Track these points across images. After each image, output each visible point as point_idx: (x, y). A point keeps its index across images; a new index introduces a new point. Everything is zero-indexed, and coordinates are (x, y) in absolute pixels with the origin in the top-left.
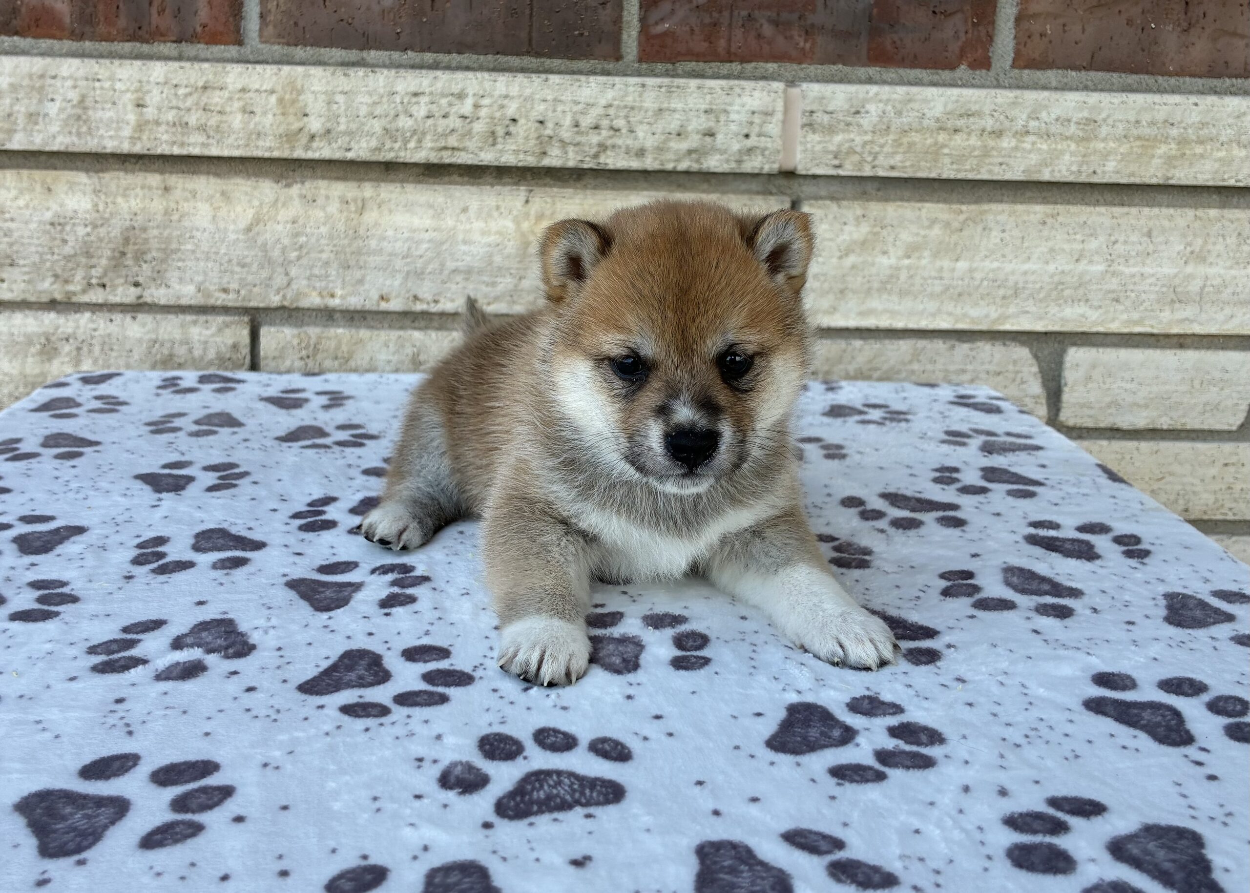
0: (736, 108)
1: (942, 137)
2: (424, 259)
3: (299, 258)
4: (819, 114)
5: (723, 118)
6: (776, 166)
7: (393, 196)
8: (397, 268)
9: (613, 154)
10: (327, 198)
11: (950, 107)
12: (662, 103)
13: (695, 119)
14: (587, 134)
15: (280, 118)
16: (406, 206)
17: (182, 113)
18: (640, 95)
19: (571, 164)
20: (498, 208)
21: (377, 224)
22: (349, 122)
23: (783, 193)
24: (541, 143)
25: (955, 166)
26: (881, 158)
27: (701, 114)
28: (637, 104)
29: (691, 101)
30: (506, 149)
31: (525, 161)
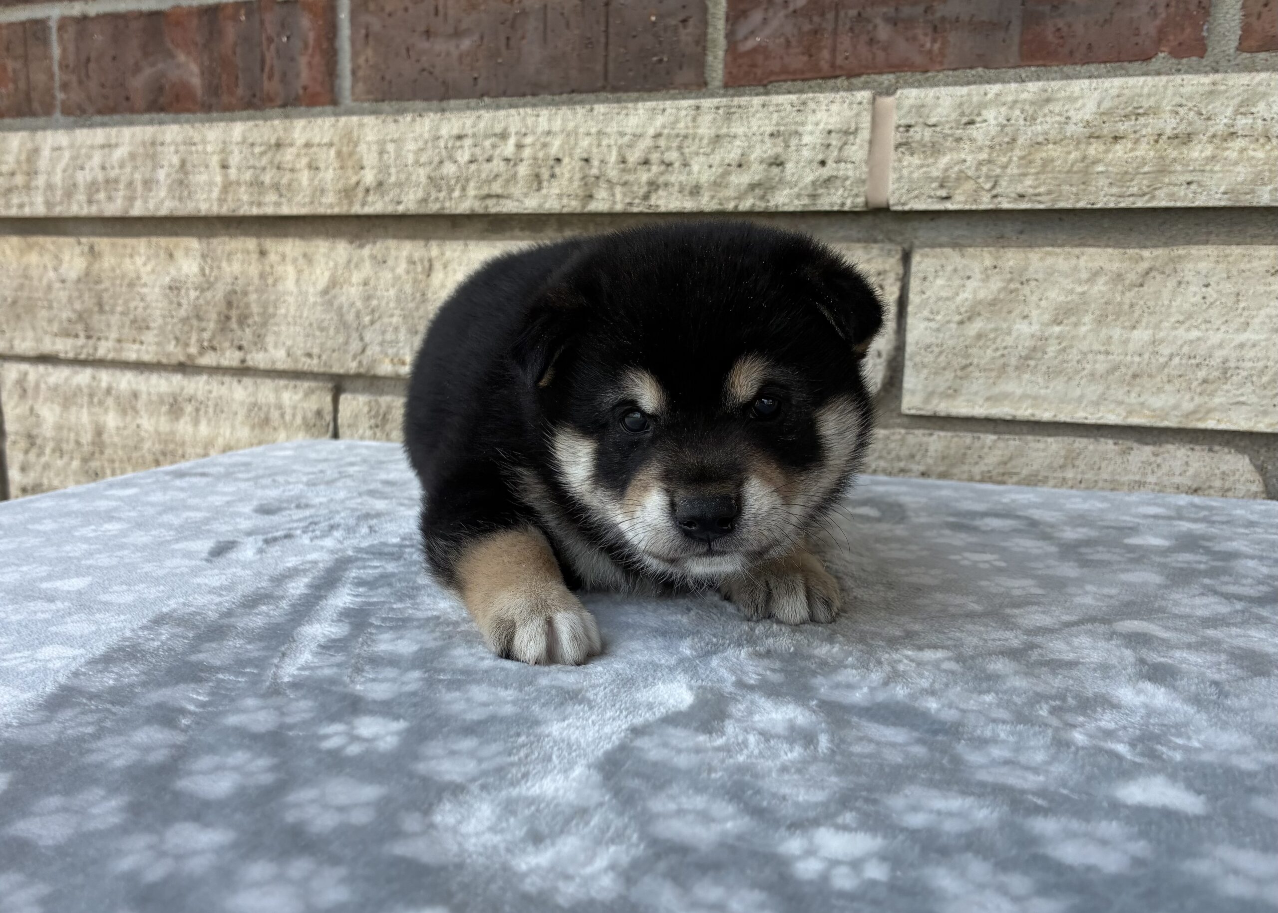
0: (809, 128)
1: (1093, 149)
3: (372, 322)
4: (917, 128)
5: (793, 142)
6: (861, 200)
9: (665, 193)
10: (397, 258)
11: (1107, 105)
12: (719, 128)
13: (758, 145)
14: (635, 169)
15: (339, 172)
17: (258, 172)
18: (694, 120)
19: (619, 207)
21: (443, 285)
22: (398, 172)
23: (891, 240)
24: (586, 184)
25: (1114, 190)
26: (1004, 183)
27: (767, 139)
28: (691, 131)
29: (755, 123)
30: (551, 193)
31: (569, 206)
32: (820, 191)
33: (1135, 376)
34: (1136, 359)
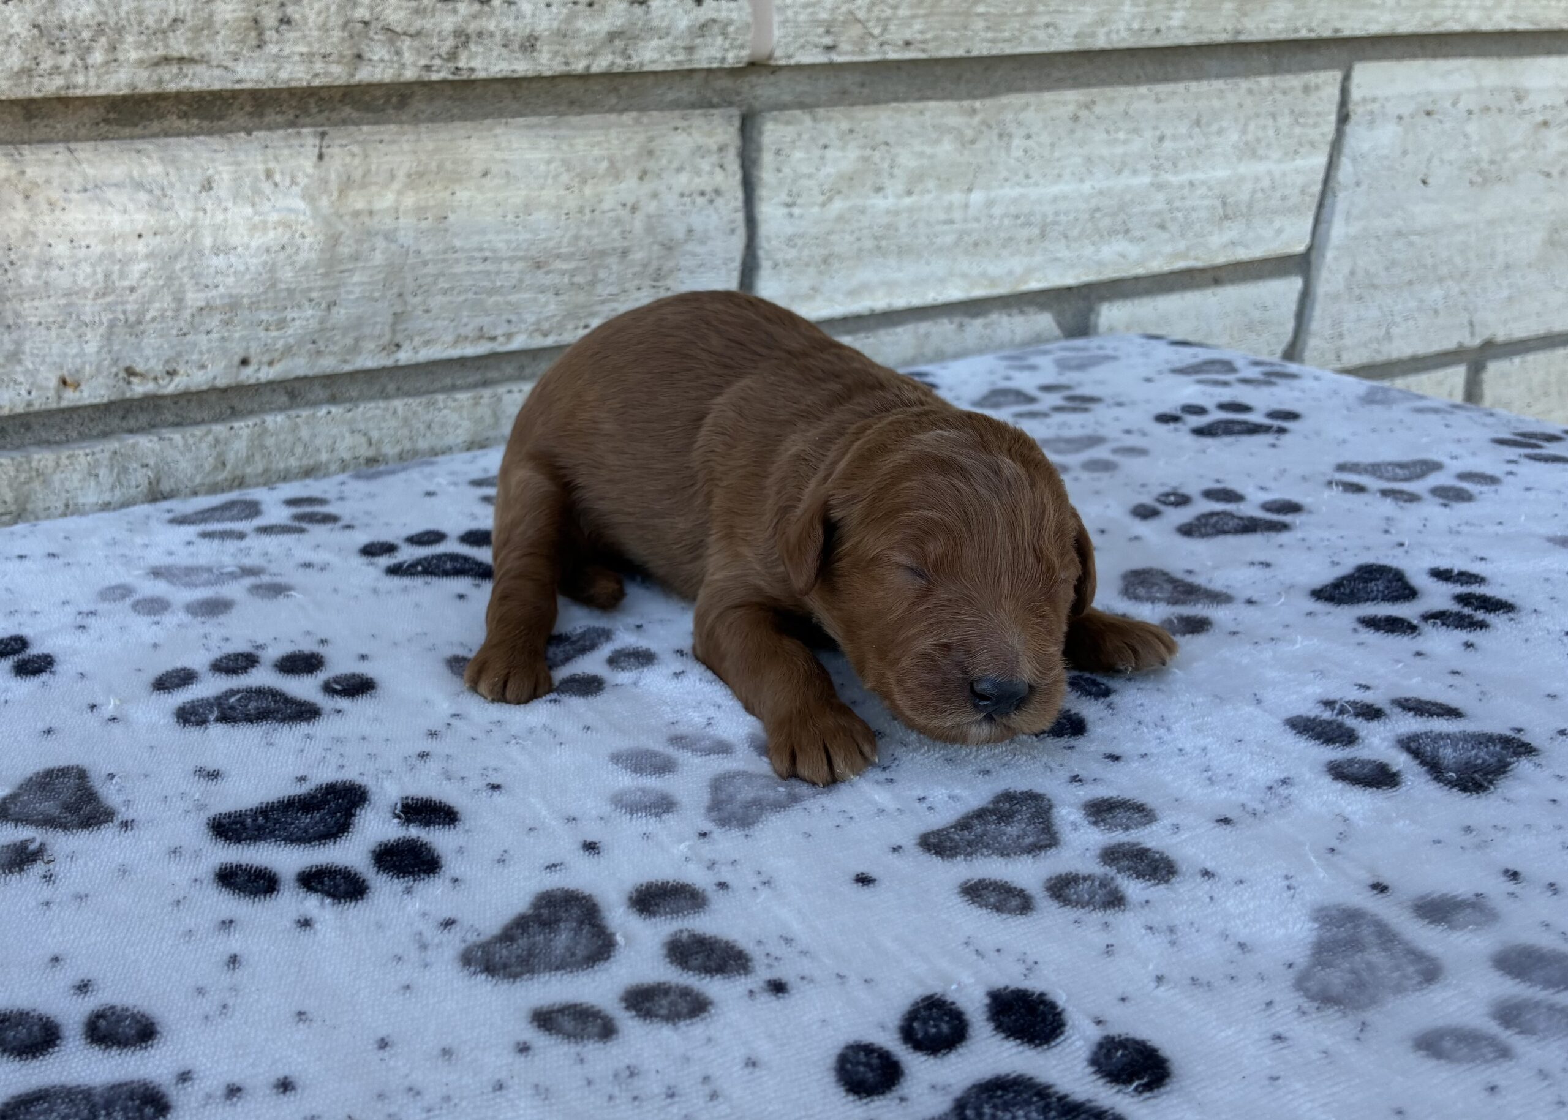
2: (140, 292)
6: (745, 52)
7: (54, 171)
8: (87, 318)
9: (481, 49)
16: (85, 190)
19: (410, 74)
24: (351, 36)
25: (989, 34)
26: (892, 28)
30: (287, 52)
31: (326, 74)
32: (697, 41)
34: (975, 225)
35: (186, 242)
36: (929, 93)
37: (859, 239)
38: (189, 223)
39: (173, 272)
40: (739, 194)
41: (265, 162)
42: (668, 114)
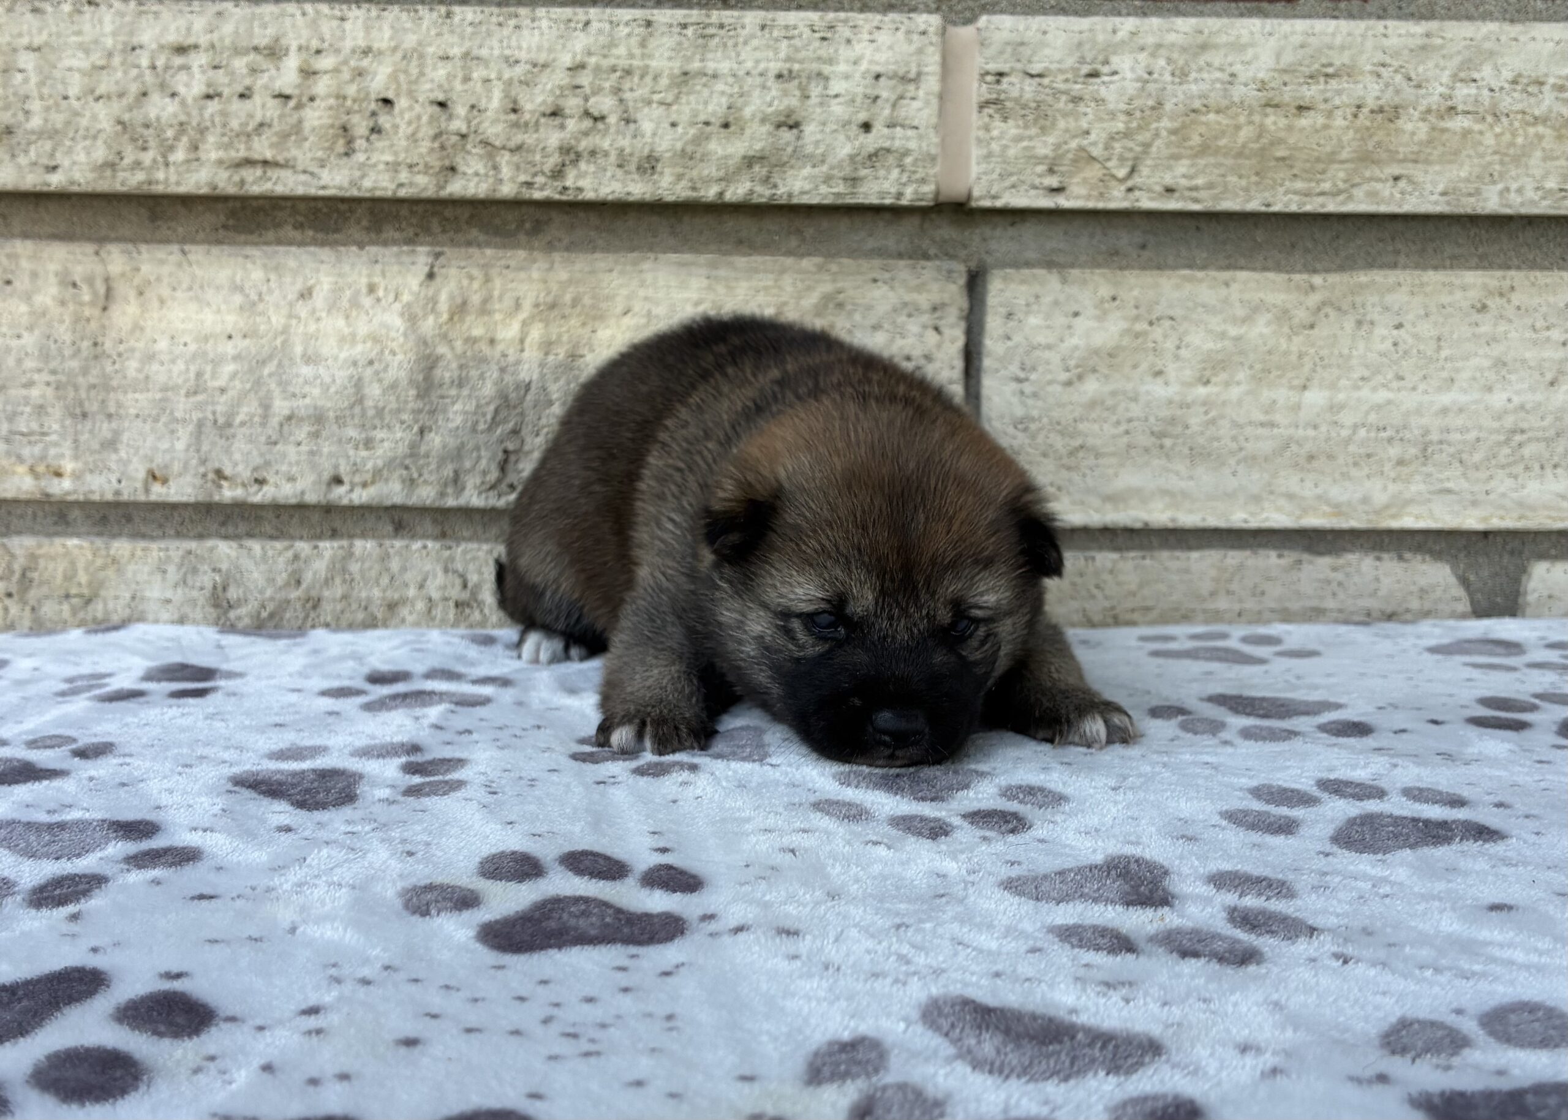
0: (842, 68)
1: (1273, 121)
2: (231, 393)
4: (1012, 79)
5: (815, 90)
6: (928, 189)
7: (165, 270)
8: (178, 414)
9: (592, 168)
10: (34, 275)
11: (1288, 58)
12: (688, 59)
13: (756, 93)
14: (537, 126)
16: (190, 288)
18: (643, 44)
19: (507, 190)
20: (372, 289)
21: (137, 328)
23: (948, 256)
24: (443, 147)
25: (1299, 185)
26: (1145, 171)
27: (771, 82)
28: (636, 63)
29: (749, 58)
30: (373, 160)
31: (411, 184)
32: (863, 172)
33: (1311, 458)
34: (1311, 432)
35: (276, 348)
36: (1242, 262)
37: (1127, 432)
38: (280, 328)
39: (260, 377)
40: (959, 364)
41: (369, 276)
42: (865, 264)
